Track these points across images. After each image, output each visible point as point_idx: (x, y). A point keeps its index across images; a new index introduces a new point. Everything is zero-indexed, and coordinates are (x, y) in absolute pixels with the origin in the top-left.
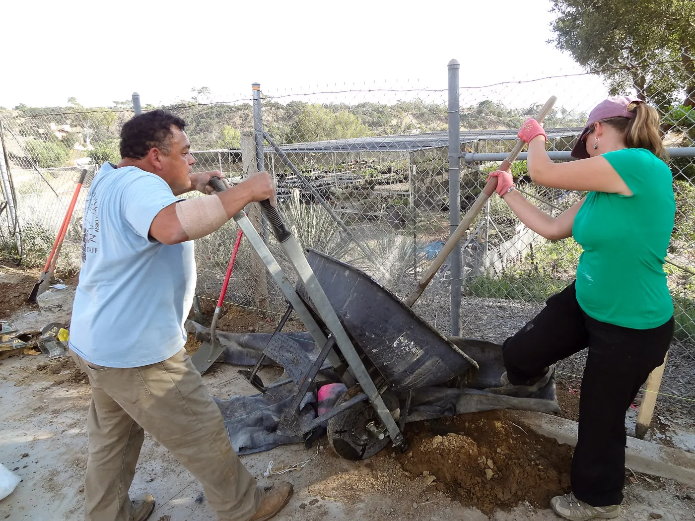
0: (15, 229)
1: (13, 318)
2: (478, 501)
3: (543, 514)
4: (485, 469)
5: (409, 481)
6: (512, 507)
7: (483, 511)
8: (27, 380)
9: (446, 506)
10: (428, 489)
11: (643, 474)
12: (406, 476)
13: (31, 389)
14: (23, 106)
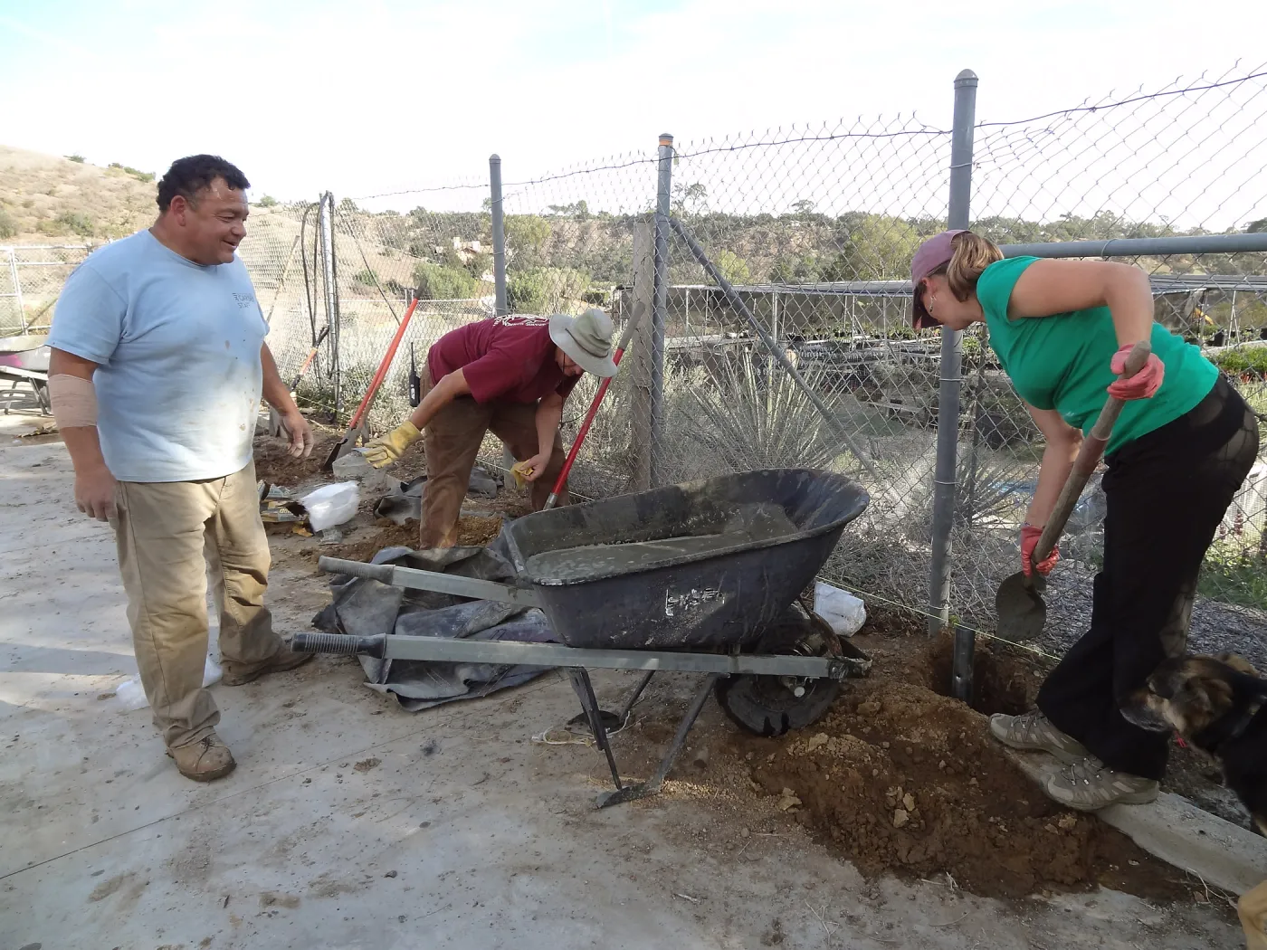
0: (333, 368)
1: (299, 487)
2: (859, 853)
3: (974, 903)
4: (895, 808)
5: (755, 797)
6: (919, 877)
7: (861, 871)
8: (282, 565)
9: (798, 848)
10: (781, 816)
11: (1226, 892)
12: (753, 790)
13: (283, 576)
14: (421, 210)
